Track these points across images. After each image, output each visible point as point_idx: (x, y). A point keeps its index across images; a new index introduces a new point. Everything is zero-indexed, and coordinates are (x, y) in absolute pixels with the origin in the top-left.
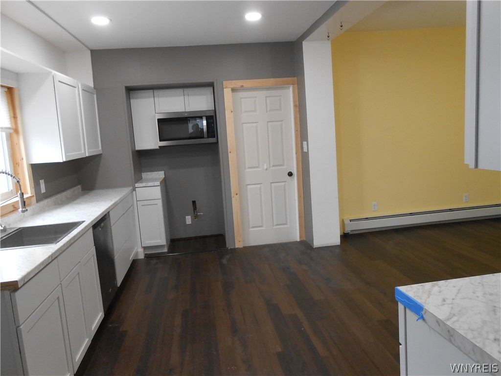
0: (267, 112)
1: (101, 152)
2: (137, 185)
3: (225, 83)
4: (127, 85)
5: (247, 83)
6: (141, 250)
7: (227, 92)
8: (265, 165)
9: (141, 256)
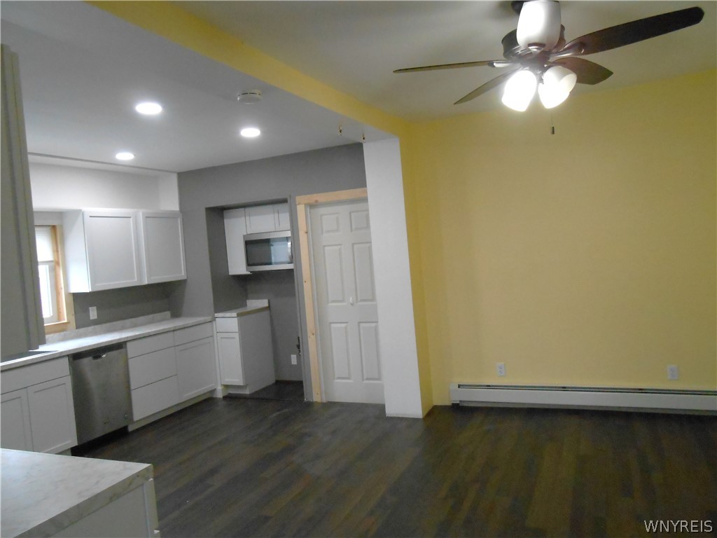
0: (352, 231)
1: (186, 278)
2: (216, 315)
3: (298, 199)
4: (208, 206)
5: (321, 197)
6: (219, 388)
7: (301, 209)
8: (351, 299)
9: (220, 394)
